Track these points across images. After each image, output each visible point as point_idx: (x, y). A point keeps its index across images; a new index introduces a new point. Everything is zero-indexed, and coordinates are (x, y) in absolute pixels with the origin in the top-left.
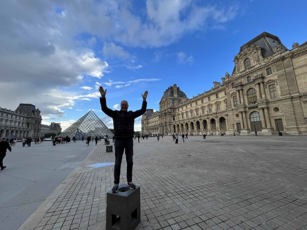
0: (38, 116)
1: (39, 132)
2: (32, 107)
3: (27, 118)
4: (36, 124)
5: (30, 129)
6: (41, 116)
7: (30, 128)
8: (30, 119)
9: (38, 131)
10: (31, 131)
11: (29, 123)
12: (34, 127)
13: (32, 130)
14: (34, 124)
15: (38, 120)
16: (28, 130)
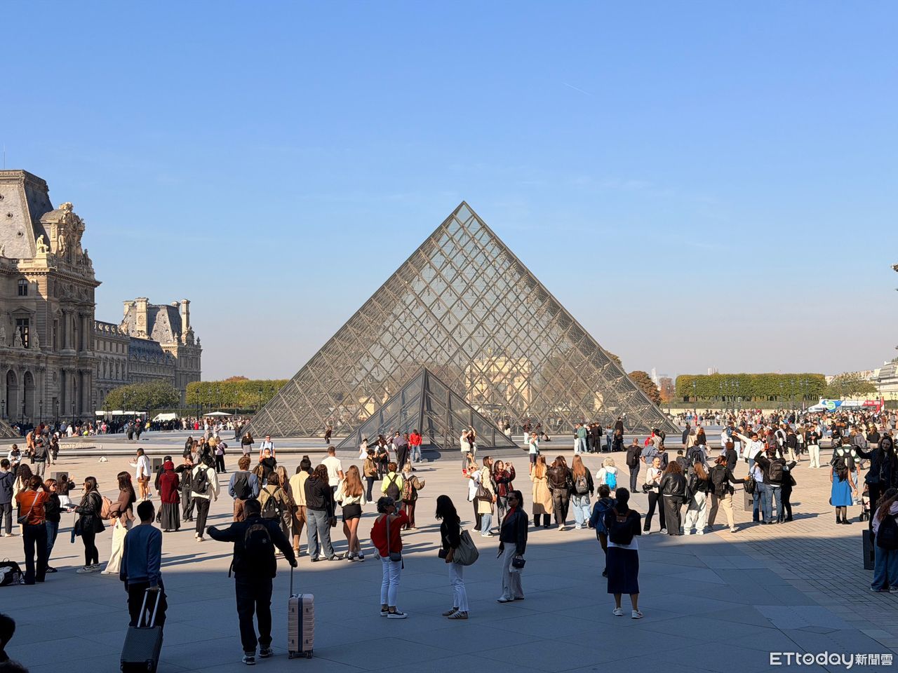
0: (74, 263)
1: (85, 378)
2: (29, 192)
4: (68, 318)
5: (38, 357)
6: (85, 256)
7: (36, 349)
8: (32, 286)
9: (81, 373)
10: (43, 370)
11: (29, 312)
12: (59, 343)
13: (51, 367)
14: (55, 321)
15: (77, 287)
16: (29, 364)
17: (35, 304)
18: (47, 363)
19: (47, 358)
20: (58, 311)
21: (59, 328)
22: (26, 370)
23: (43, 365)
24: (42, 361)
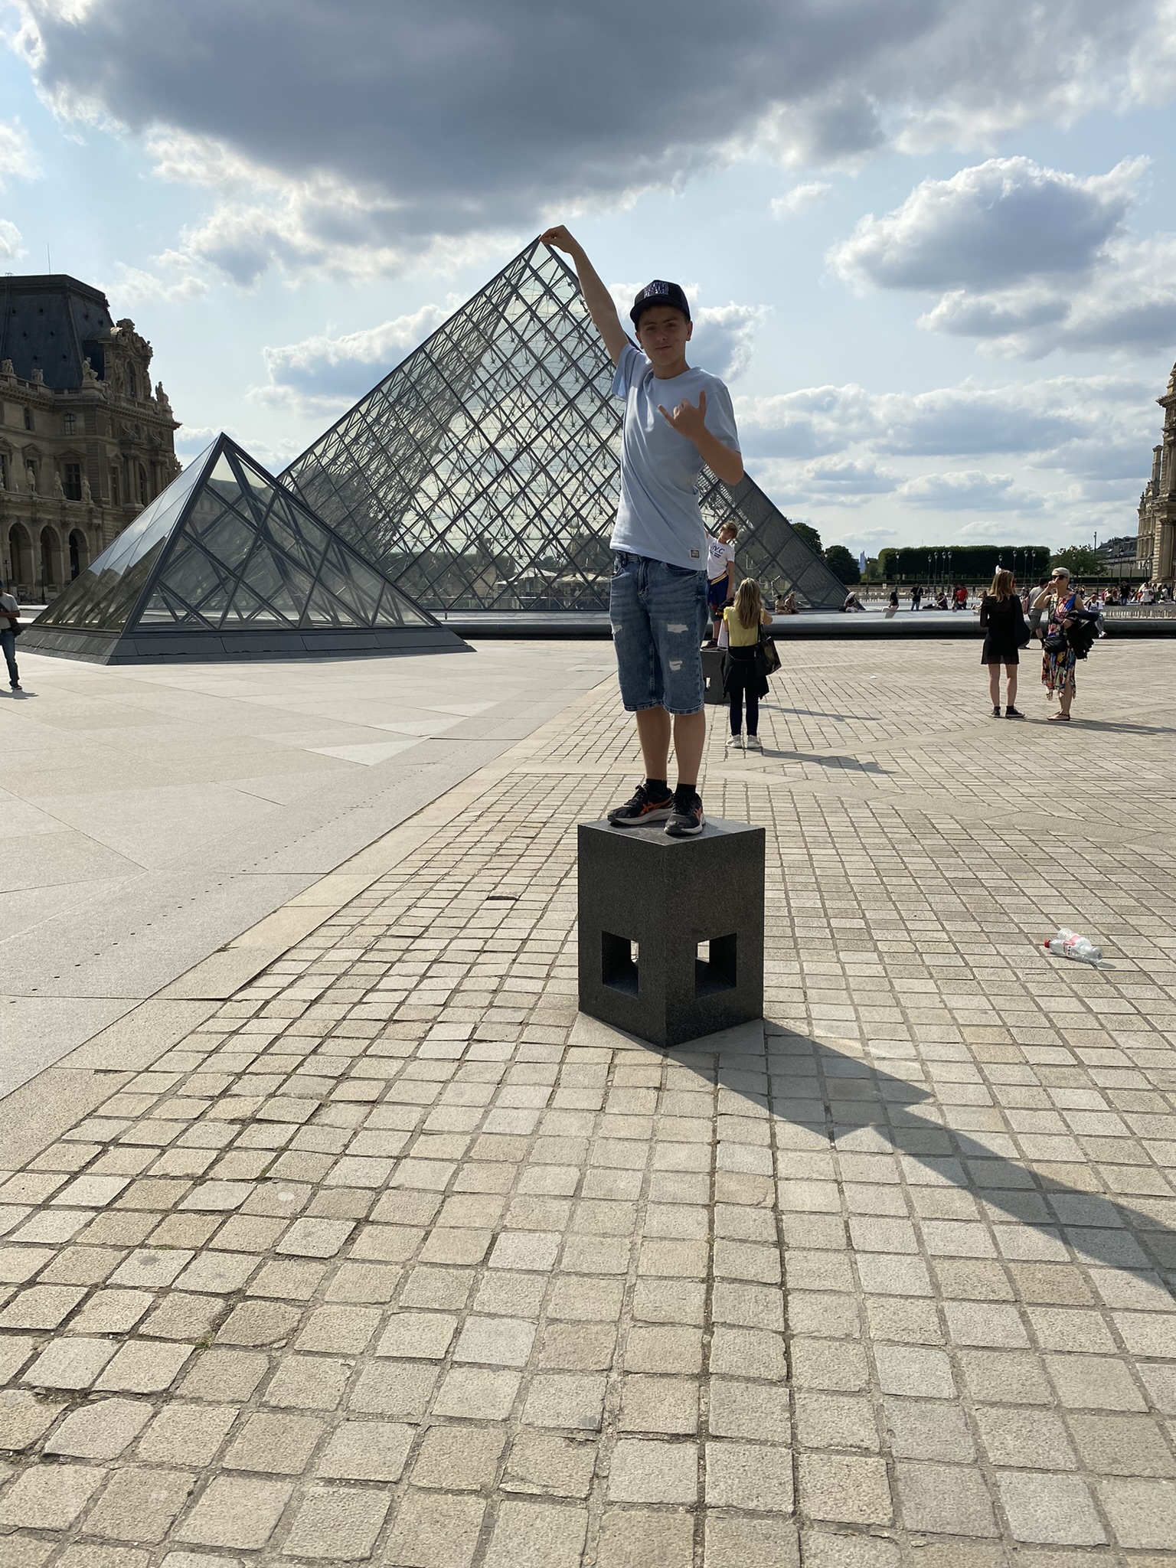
0: (141, 398)
2: (76, 304)
3: (54, 408)
4: (131, 464)
5: (90, 511)
6: (159, 390)
7: (87, 501)
8: (80, 423)
10: (98, 527)
11: (78, 456)
12: (122, 496)
14: (114, 469)
15: (145, 428)
16: (78, 520)
17: (85, 445)
18: (103, 519)
19: (103, 513)
20: (117, 456)
21: (121, 478)
22: (74, 527)
23: (96, 521)
24: (96, 518)
